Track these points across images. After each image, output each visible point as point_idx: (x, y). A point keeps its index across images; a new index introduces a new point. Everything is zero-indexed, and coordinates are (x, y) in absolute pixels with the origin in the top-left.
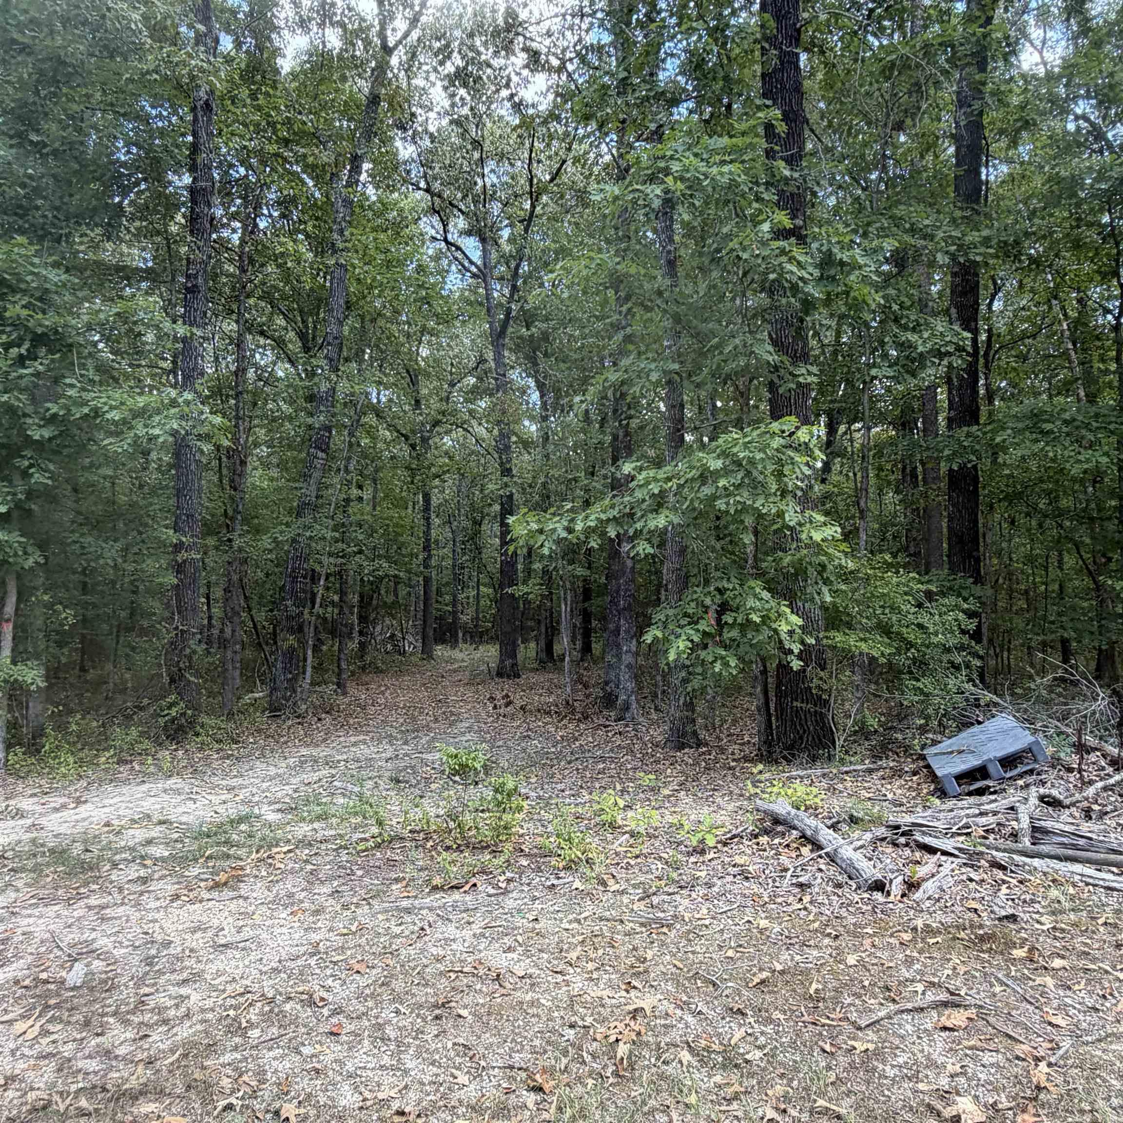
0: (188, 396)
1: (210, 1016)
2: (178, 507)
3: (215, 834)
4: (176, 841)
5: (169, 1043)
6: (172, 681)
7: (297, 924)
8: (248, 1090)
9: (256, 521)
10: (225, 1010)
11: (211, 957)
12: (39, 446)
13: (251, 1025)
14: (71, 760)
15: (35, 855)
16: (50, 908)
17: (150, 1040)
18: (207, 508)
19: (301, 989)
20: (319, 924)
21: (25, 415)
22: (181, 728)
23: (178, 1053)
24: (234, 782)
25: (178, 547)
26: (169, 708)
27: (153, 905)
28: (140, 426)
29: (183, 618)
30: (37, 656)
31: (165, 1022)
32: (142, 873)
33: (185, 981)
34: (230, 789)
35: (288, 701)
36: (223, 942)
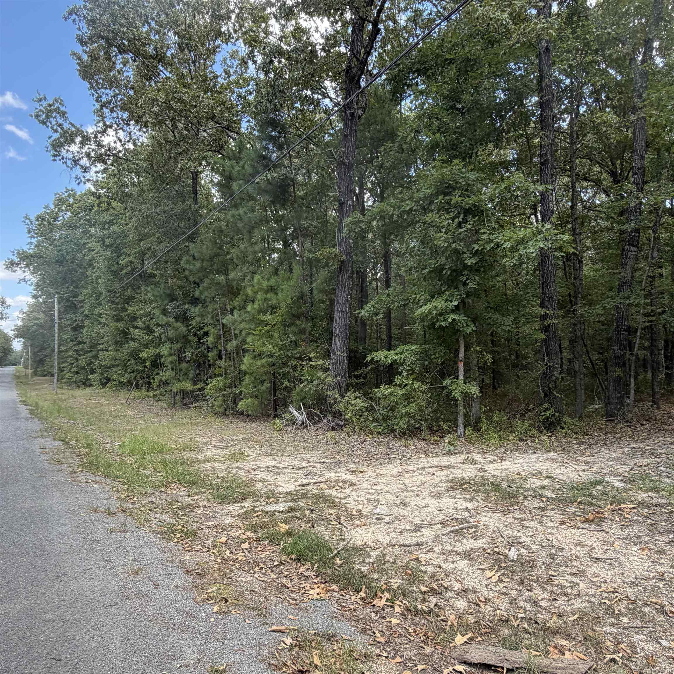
0: (548, 226)
1: (593, 599)
2: (543, 293)
3: (582, 489)
4: (558, 489)
5: (569, 608)
6: (546, 395)
7: (645, 557)
8: (625, 654)
9: (590, 297)
10: (603, 599)
11: (589, 563)
12: (470, 268)
13: (621, 614)
14: (496, 436)
15: (484, 485)
16: (495, 514)
17: (558, 602)
18: (559, 292)
19: (654, 600)
20: (662, 561)
21: (464, 253)
22: (552, 423)
23: (576, 616)
24: (589, 459)
25: (544, 317)
26: (545, 411)
27: (549, 524)
28: (521, 249)
29: (550, 359)
30: (475, 380)
31: (566, 595)
32: (541, 504)
33: (574, 574)
34: (587, 463)
35: (619, 411)
36: (596, 556)
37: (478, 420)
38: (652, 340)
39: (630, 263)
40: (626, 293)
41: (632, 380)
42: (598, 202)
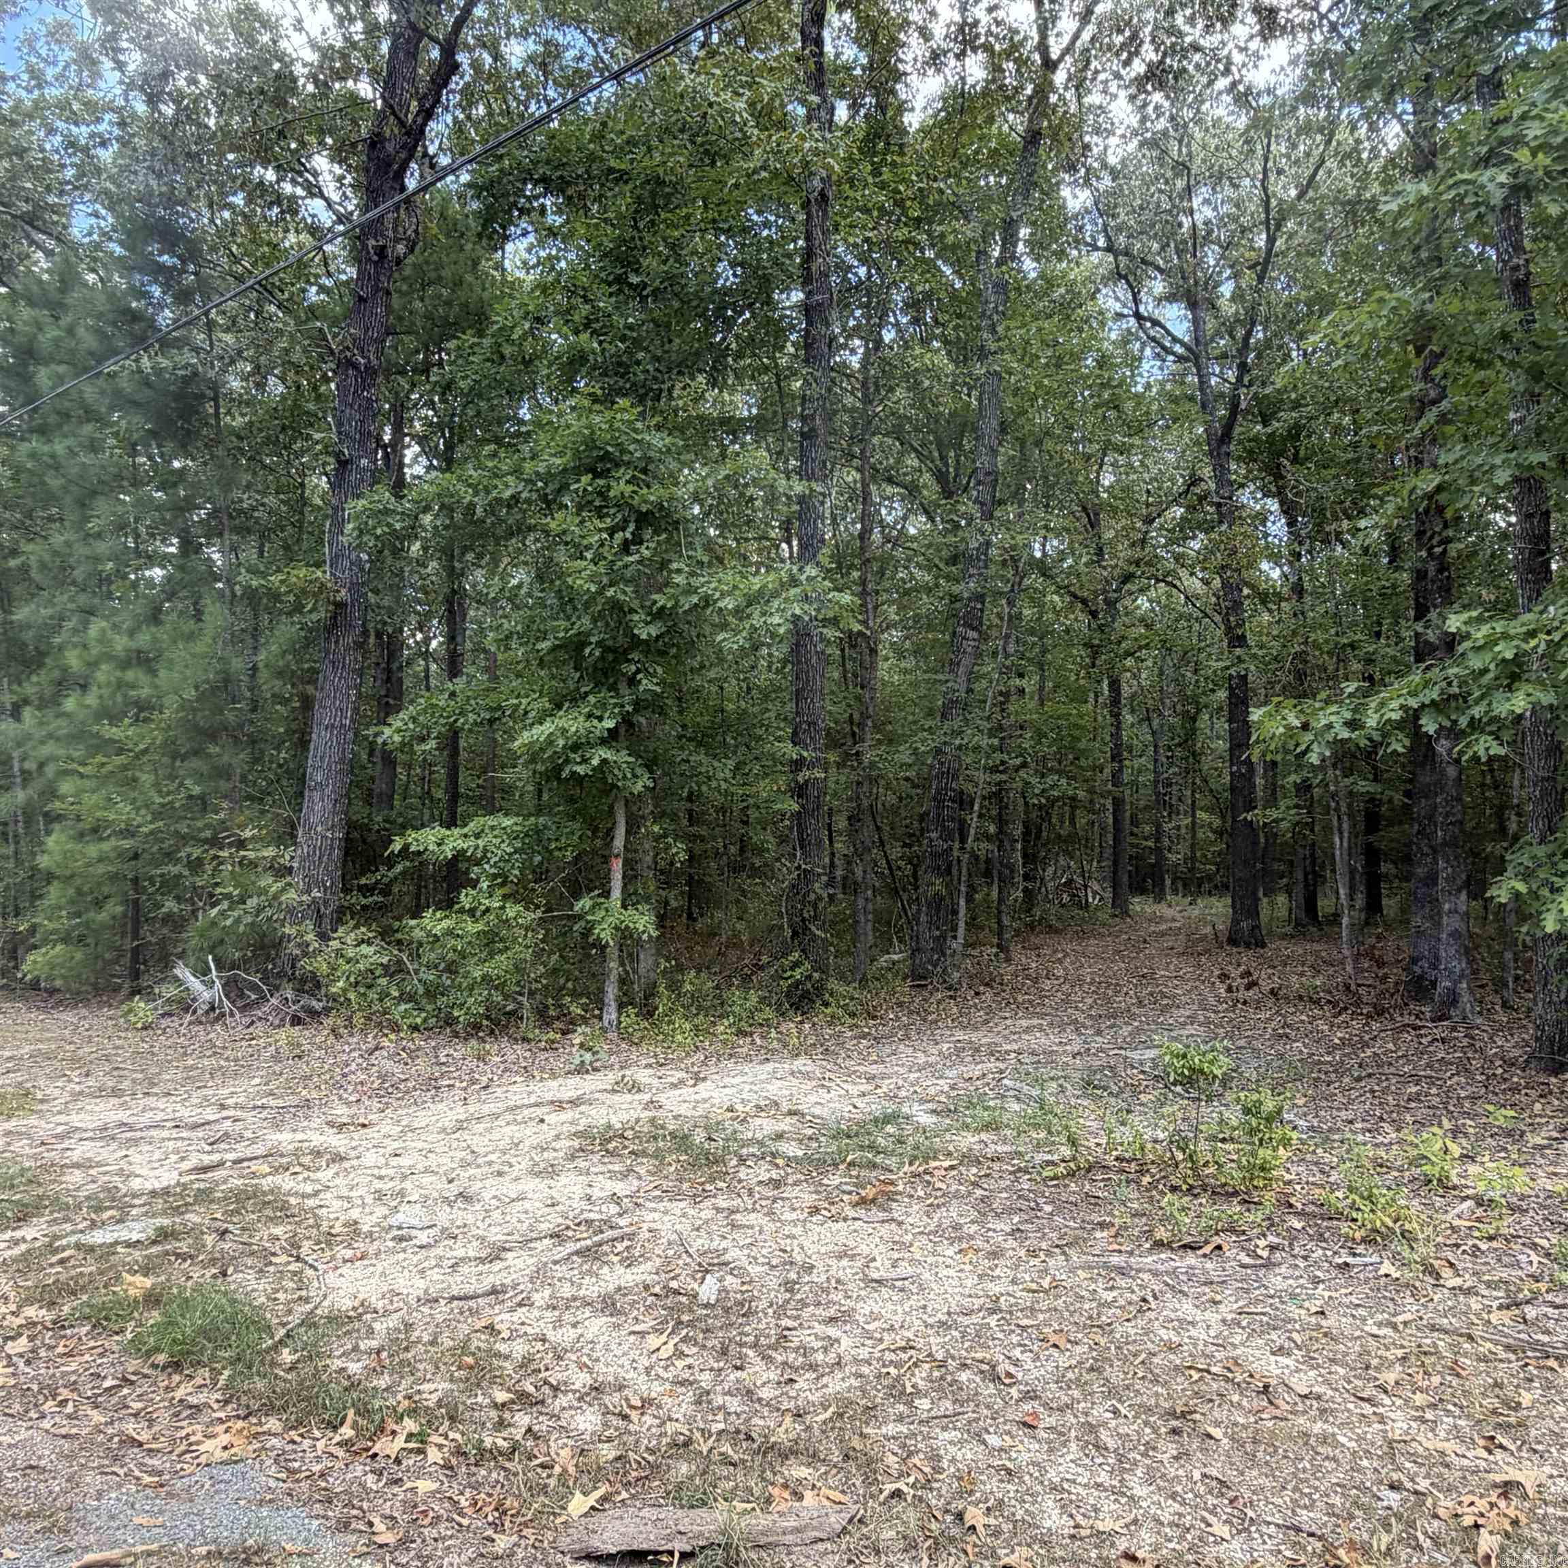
0: (811, 571)
1: (865, 1370)
2: (797, 713)
3: (857, 1135)
4: (810, 1138)
5: (819, 1394)
6: (795, 934)
7: (968, 1267)
8: (920, 1477)
9: (889, 727)
10: (884, 1366)
11: (863, 1293)
12: (645, 646)
13: (918, 1393)
14: (687, 1026)
15: (655, 1138)
16: (675, 1204)
17: (796, 1386)
18: (830, 712)
19: (979, 1356)
20: (997, 1272)
21: (632, 611)
22: (805, 995)
23: (831, 1410)
24: (874, 1069)
25: (798, 765)
26: (792, 969)
27: (788, 1216)
28: (756, 614)
29: (806, 855)
30: (647, 899)
31: (813, 1367)
32: (775, 1174)
33: (832, 1320)
34: (870, 1078)
35: (935, 966)
36: (876, 1276)
37: (651, 992)
38: (1002, 822)
39: (966, 661)
40: (957, 723)
41: (962, 902)
42: (912, 531)
